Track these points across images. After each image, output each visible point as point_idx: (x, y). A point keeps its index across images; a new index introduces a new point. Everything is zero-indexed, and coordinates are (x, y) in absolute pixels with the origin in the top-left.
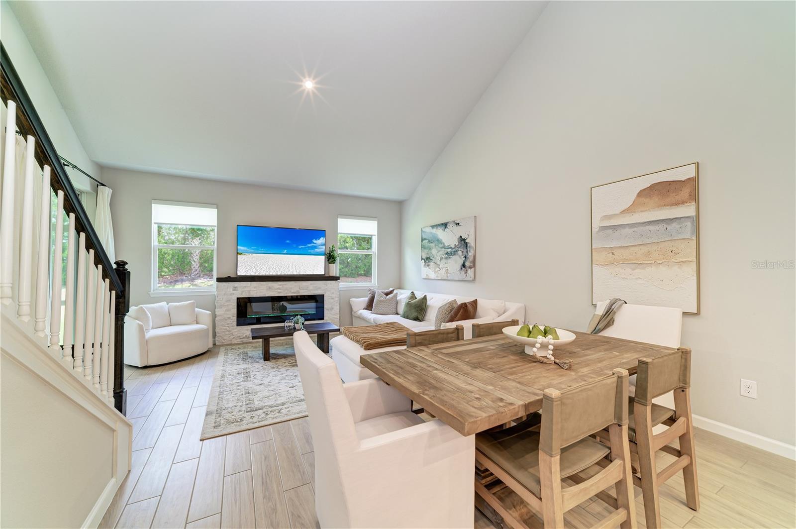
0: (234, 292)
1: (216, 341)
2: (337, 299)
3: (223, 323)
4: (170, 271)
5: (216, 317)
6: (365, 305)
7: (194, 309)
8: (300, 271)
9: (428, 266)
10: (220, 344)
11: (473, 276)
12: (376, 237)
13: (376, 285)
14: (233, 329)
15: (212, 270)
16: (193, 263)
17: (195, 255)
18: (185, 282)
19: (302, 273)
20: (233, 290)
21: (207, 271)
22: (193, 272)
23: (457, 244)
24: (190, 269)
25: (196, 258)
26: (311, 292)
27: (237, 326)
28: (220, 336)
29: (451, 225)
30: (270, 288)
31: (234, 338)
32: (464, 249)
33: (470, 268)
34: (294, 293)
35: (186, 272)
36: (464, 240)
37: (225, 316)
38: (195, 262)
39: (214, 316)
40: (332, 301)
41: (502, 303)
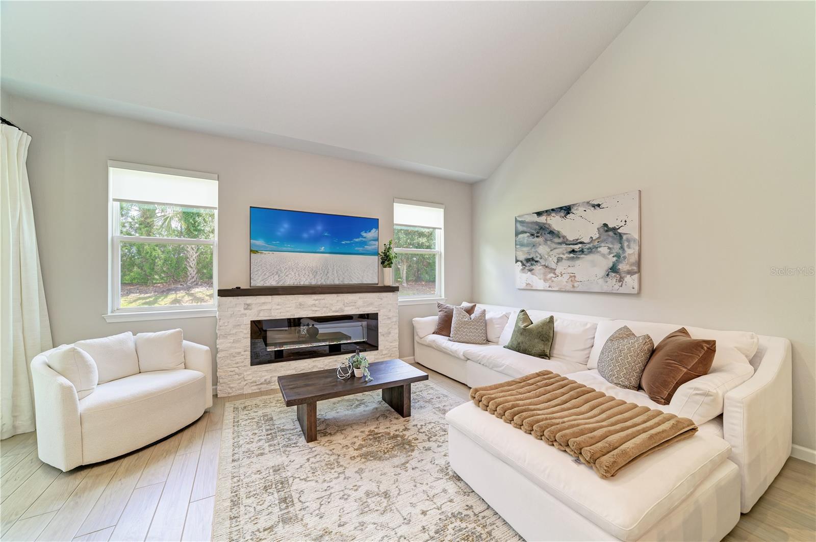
0: (246, 311)
1: (218, 391)
2: (394, 319)
3: (229, 361)
4: (162, 279)
5: (217, 352)
6: (433, 328)
7: (180, 343)
8: (344, 278)
9: (530, 270)
10: (226, 395)
11: (636, 287)
12: (442, 231)
13: (443, 297)
14: (246, 371)
15: (211, 277)
16: (189, 269)
17: (192, 259)
18: (180, 290)
19: (347, 282)
20: (245, 309)
21: (207, 278)
22: (189, 279)
23: (596, 236)
24: (186, 276)
25: (193, 262)
26: (361, 309)
27: (251, 365)
28: (224, 383)
29: (581, 209)
30: (300, 304)
31: (247, 384)
32: (613, 244)
33: (630, 273)
34: (337, 312)
35: (181, 280)
36: (614, 230)
37: (232, 351)
38: (191, 267)
39: (215, 352)
40: (389, 322)
41: (752, 338)
